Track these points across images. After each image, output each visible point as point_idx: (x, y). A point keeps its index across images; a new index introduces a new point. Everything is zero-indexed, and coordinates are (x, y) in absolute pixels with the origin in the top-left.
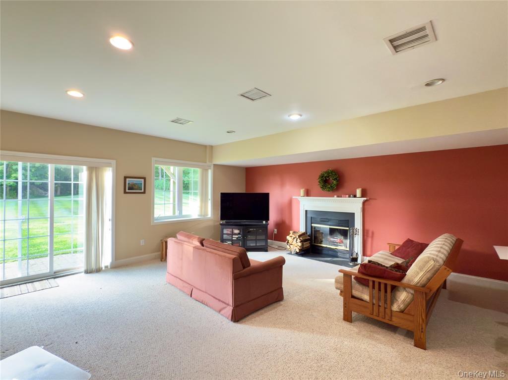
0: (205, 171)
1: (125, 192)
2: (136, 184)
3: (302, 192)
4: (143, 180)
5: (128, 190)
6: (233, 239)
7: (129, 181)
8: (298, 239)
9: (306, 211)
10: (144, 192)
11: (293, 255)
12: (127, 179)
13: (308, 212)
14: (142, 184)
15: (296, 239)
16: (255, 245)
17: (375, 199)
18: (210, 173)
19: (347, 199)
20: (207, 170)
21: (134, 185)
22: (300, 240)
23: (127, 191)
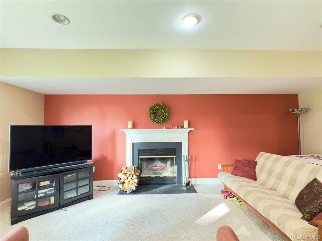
3: (130, 124)
6: (39, 196)
8: (134, 176)
9: (133, 143)
11: (129, 194)
15: (132, 175)
16: (75, 195)
19: (176, 129)
22: (136, 175)
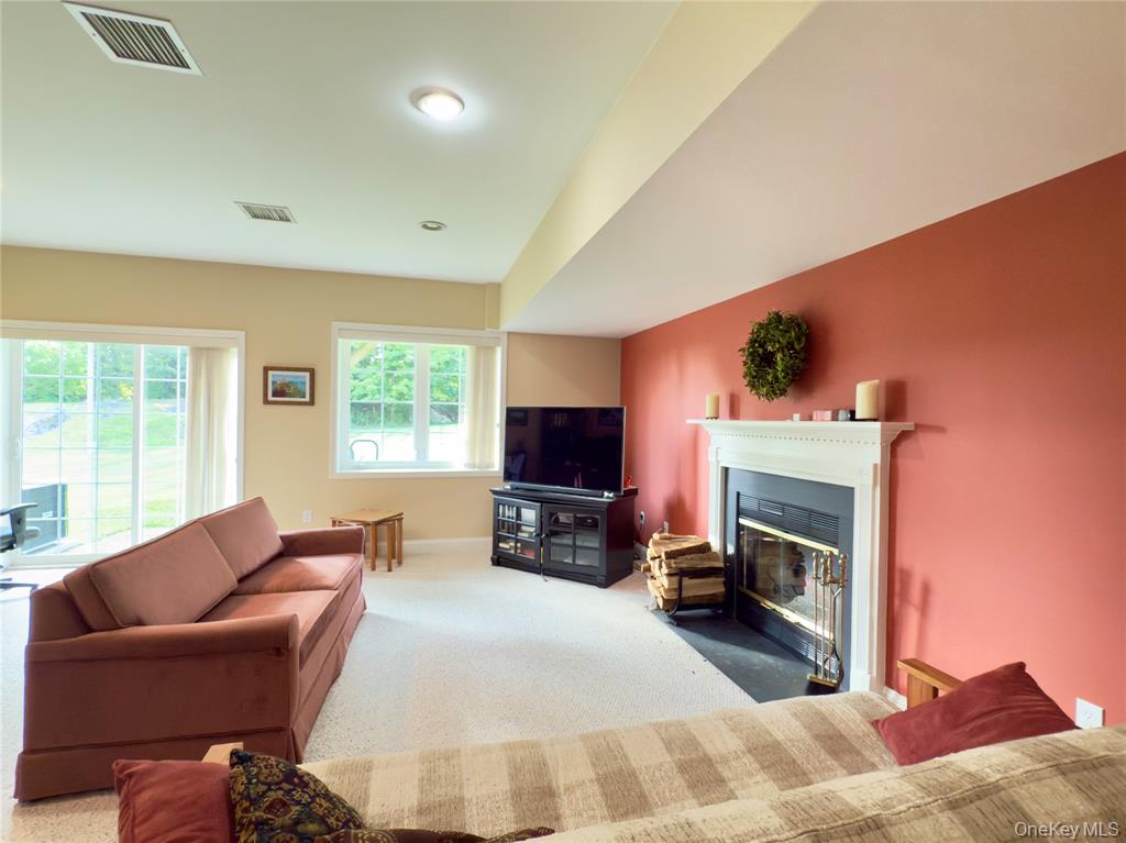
0: (483, 351)
1: (266, 402)
2: (290, 383)
4: (307, 374)
5: (274, 395)
7: (273, 376)
9: (726, 470)
10: (312, 403)
12: (270, 373)
13: (731, 473)
14: (304, 383)
16: (570, 561)
17: (941, 429)
18: (498, 355)
19: (827, 426)
20: (490, 349)
21: (288, 385)
23: (270, 398)
